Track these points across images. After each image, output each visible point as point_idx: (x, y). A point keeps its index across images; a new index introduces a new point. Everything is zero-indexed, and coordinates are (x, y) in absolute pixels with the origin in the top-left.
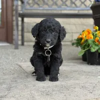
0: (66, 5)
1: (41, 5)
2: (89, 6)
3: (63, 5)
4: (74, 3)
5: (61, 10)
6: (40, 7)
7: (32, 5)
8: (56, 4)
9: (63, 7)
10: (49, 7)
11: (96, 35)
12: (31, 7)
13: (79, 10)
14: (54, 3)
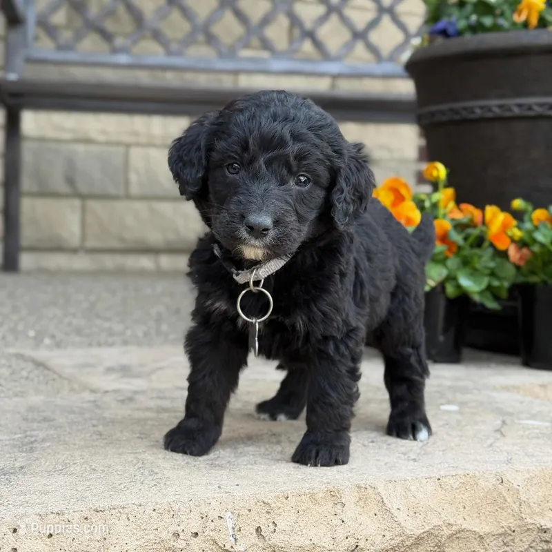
0: (266, 45)
1: (119, 41)
2: (392, 58)
3: (247, 46)
4: (311, 35)
5: (236, 73)
6: (115, 51)
7: (66, 35)
8: (211, 39)
9: (245, 53)
10: (169, 53)
11: (435, 206)
12: (60, 48)
13: (335, 77)
14: (195, 30)
